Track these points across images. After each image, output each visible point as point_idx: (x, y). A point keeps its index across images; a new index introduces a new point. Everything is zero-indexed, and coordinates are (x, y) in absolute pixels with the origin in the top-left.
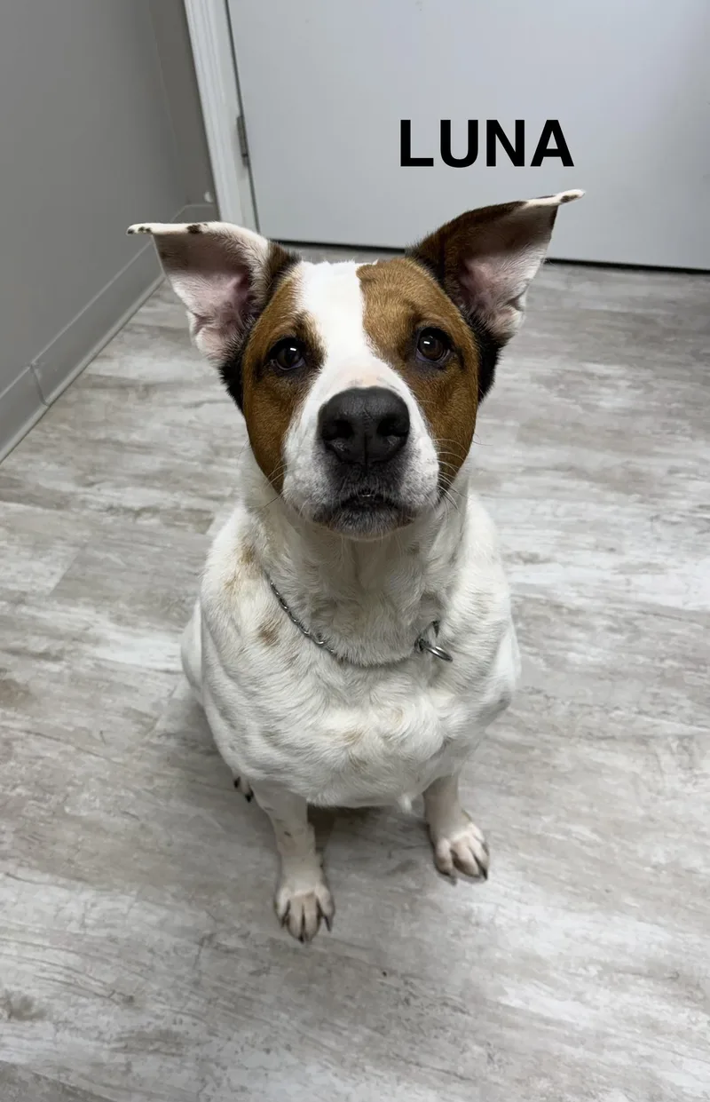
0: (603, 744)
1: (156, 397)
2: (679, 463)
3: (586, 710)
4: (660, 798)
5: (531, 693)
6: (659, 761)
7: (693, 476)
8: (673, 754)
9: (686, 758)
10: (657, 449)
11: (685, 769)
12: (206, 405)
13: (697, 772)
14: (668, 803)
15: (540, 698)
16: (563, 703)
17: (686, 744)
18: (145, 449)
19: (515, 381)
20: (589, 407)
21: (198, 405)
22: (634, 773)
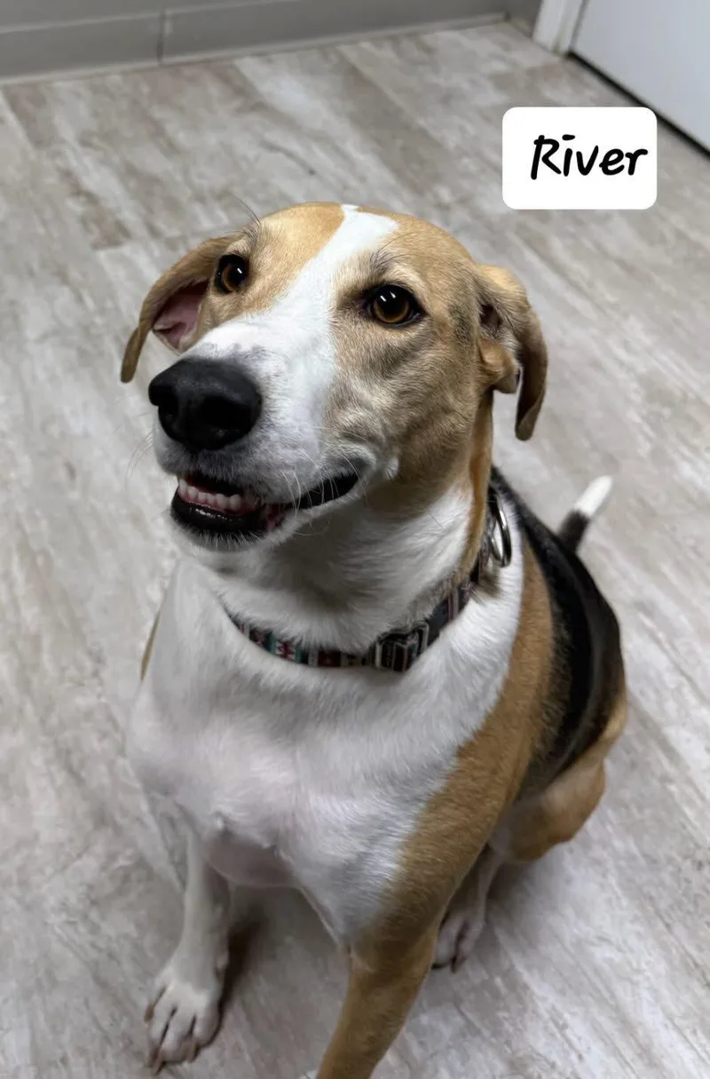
0: (61, 777)
1: (253, 118)
2: (667, 606)
3: (108, 726)
4: (15, 890)
5: (90, 653)
6: (79, 856)
7: (661, 635)
8: (104, 868)
9: (109, 888)
10: (666, 568)
11: (88, 896)
12: (280, 155)
13: (94, 915)
14: (11, 903)
15: (89, 665)
16: (99, 696)
17: (134, 876)
18: (172, 149)
19: (621, 364)
20: (658, 455)
21: (273, 148)
22: (36, 836)
